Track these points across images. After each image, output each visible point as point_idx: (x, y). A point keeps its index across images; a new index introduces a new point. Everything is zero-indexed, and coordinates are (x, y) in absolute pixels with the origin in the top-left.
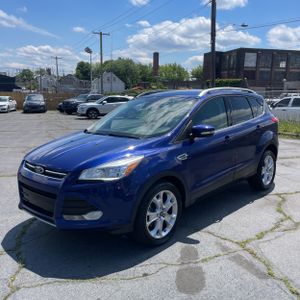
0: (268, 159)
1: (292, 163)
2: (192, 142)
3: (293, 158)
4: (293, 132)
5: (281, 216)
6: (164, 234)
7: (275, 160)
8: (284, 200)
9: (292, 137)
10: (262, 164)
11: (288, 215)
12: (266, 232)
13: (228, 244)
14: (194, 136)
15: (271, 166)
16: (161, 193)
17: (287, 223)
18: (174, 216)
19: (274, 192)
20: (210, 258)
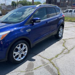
0: (61, 29)
1: (68, 29)
2: (33, 24)
3: (68, 27)
4: (69, 20)
5: (64, 48)
6: (22, 58)
7: (63, 29)
8: (65, 42)
9: (69, 21)
10: (59, 30)
11: (66, 47)
12: (59, 55)
13: (45, 60)
14: (33, 22)
15: (62, 31)
16: (20, 45)
17: (66, 50)
18: (26, 52)
19: (62, 39)
20: (38, 68)
